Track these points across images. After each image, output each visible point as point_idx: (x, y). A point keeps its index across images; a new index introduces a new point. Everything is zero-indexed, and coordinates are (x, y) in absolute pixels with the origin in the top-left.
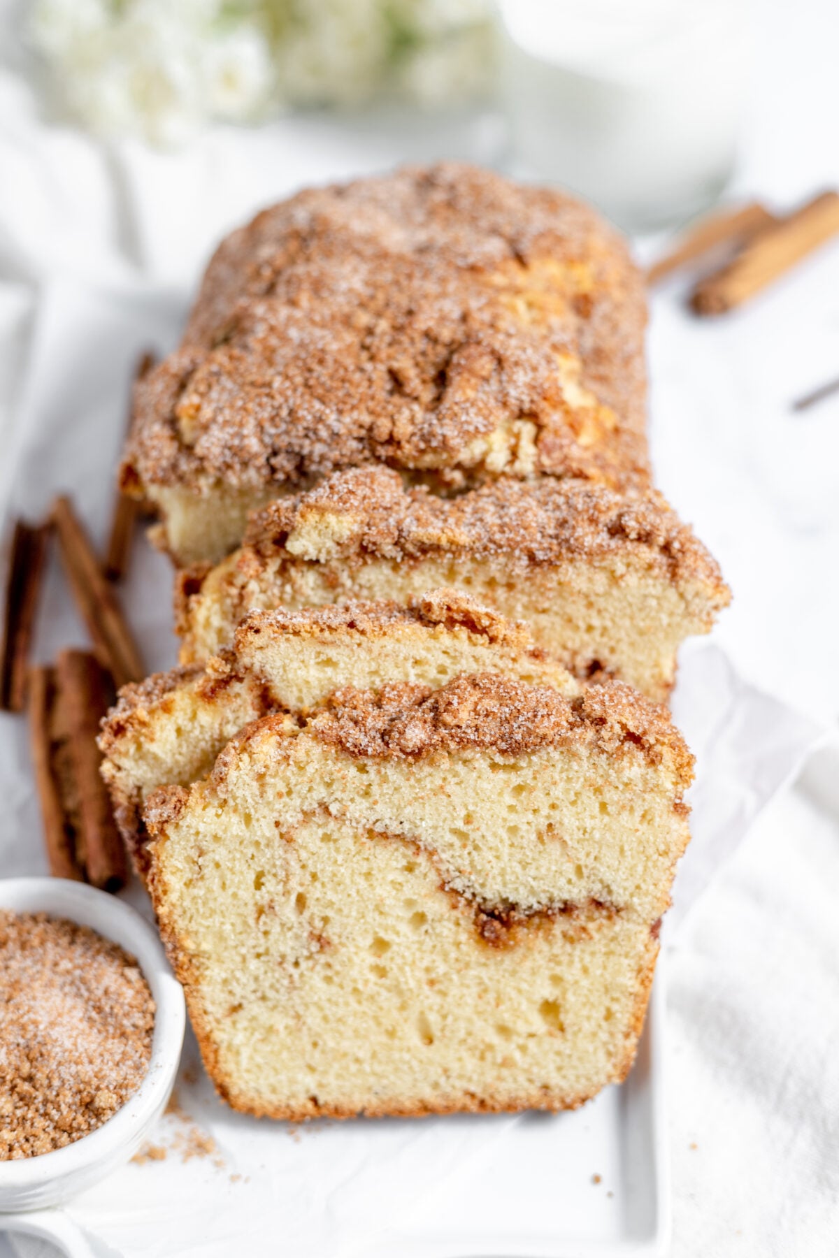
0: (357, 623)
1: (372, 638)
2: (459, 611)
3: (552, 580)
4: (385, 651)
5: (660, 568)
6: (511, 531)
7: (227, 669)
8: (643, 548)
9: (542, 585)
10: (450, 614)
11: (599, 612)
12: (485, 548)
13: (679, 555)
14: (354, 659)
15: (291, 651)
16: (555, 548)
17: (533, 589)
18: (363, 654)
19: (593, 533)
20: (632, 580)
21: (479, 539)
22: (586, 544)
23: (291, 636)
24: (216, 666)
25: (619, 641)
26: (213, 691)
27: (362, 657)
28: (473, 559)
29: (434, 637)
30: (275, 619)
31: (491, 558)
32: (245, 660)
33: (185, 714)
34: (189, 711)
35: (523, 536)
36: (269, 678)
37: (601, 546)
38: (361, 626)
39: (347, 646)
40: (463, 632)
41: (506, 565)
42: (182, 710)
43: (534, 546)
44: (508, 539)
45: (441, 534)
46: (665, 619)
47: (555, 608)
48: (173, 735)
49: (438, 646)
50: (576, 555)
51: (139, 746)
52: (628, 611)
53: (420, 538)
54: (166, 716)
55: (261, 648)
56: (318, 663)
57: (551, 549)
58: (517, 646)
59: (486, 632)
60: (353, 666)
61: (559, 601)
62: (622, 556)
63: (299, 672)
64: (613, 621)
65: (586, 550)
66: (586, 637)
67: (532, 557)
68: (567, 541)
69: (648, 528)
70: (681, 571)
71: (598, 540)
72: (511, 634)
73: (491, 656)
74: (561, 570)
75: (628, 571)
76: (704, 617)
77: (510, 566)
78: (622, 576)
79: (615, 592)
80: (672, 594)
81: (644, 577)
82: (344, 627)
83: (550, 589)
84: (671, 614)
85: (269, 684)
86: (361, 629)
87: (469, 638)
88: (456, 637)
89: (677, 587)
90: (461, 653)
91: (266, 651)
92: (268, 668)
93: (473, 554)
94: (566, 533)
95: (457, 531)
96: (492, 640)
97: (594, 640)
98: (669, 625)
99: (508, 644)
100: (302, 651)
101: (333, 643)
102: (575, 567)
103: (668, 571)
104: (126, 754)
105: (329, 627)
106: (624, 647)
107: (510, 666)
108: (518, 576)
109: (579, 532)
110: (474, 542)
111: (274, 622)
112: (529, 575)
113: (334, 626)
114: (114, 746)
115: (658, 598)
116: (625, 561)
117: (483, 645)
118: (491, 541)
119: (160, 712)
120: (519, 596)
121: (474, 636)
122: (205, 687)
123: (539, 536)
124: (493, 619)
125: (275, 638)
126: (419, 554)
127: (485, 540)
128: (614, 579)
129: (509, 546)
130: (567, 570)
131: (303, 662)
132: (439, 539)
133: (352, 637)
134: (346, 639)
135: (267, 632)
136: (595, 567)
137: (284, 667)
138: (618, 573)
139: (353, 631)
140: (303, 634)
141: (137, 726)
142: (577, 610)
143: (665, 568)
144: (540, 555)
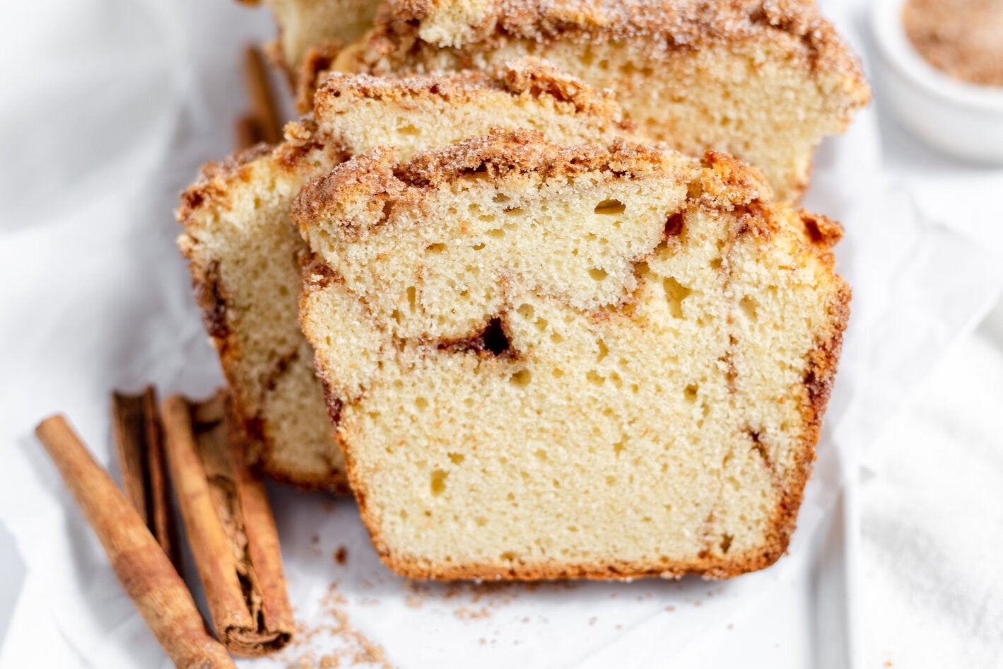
0: (440, 87)
1: (456, 104)
2: (543, 79)
3: (690, 65)
4: (468, 118)
5: (800, 58)
6: (651, 13)
7: (307, 135)
8: (784, 37)
9: (680, 71)
10: (535, 83)
11: (736, 103)
12: (625, 31)
13: (820, 46)
14: (436, 126)
15: (371, 116)
16: (695, 31)
17: (671, 75)
18: (446, 121)
19: (735, 19)
20: (771, 70)
21: (619, 21)
22: (727, 28)
23: (372, 101)
24: (296, 132)
25: (754, 135)
26: (292, 158)
27: (445, 124)
28: (611, 42)
29: (519, 104)
30: (356, 81)
31: (629, 41)
32: (325, 126)
33: (264, 183)
34: (268, 180)
35: (664, 20)
36: (350, 145)
37: (741, 31)
38: (443, 91)
39: (430, 112)
40: (549, 100)
41: (644, 49)
42: (260, 178)
43: (674, 30)
44: (649, 22)
45: (578, 13)
46: (802, 114)
47: (691, 97)
48: (251, 205)
49: (523, 113)
50: (716, 41)
51: (216, 218)
52: (765, 104)
53: (557, 15)
54: (244, 184)
55: (341, 113)
56: (400, 131)
57: (690, 33)
58: (603, 115)
59: (573, 101)
60: (436, 134)
61: (696, 90)
62: (763, 44)
63: (380, 139)
64: (748, 112)
65: (727, 35)
66: (721, 130)
67: (671, 41)
68: (707, 25)
69: (790, 15)
70: (821, 62)
71: (739, 26)
72: (598, 102)
73: (578, 125)
74: (700, 56)
75: (767, 60)
76: (841, 114)
77: (648, 50)
78: (761, 65)
79: (753, 82)
80: (810, 87)
81: (783, 67)
82: (427, 92)
83: (688, 76)
84: (808, 109)
85: (350, 152)
86: (444, 93)
87: (556, 107)
88: (541, 104)
89: (816, 79)
90: (547, 122)
91: (345, 116)
92: (348, 134)
93: (611, 36)
94: (706, 18)
95: (595, 10)
96: (579, 109)
97: (728, 133)
98: (806, 121)
99: (595, 113)
100: (382, 117)
101: (415, 108)
102: (714, 53)
103: (807, 62)
104: (203, 226)
105: (411, 91)
106: (758, 142)
107: (598, 135)
108: (656, 60)
109: (721, 16)
110: (612, 24)
111: (354, 85)
112: (667, 60)
113: (416, 91)
114: (191, 217)
115: (797, 91)
116: (765, 48)
117: (569, 113)
118: (630, 23)
119: (238, 181)
120: (655, 82)
121: (560, 104)
122: (284, 155)
123: (679, 21)
124: (578, 88)
125: (356, 101)
126: (555, 33)
127: (624, 22)
128: (753, 67)
129: (649, 29)
130: (706, 56)
131: (384, 128)
132: (576, 17)
133: (434, 102)
134: (429, 104)
135: (347, 95)
136: (734, 55)
137: (365, 133)
138: (758, 61)
139: (436, 96)
140: (384, 98)
141: (214, 196)
142: (713, 100)
143: (804, 59)
144: (680, 39)
